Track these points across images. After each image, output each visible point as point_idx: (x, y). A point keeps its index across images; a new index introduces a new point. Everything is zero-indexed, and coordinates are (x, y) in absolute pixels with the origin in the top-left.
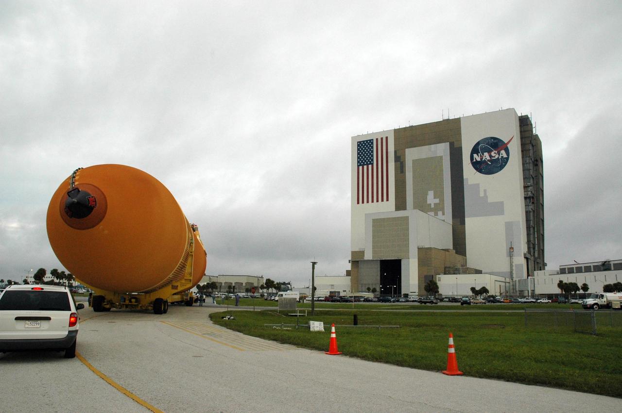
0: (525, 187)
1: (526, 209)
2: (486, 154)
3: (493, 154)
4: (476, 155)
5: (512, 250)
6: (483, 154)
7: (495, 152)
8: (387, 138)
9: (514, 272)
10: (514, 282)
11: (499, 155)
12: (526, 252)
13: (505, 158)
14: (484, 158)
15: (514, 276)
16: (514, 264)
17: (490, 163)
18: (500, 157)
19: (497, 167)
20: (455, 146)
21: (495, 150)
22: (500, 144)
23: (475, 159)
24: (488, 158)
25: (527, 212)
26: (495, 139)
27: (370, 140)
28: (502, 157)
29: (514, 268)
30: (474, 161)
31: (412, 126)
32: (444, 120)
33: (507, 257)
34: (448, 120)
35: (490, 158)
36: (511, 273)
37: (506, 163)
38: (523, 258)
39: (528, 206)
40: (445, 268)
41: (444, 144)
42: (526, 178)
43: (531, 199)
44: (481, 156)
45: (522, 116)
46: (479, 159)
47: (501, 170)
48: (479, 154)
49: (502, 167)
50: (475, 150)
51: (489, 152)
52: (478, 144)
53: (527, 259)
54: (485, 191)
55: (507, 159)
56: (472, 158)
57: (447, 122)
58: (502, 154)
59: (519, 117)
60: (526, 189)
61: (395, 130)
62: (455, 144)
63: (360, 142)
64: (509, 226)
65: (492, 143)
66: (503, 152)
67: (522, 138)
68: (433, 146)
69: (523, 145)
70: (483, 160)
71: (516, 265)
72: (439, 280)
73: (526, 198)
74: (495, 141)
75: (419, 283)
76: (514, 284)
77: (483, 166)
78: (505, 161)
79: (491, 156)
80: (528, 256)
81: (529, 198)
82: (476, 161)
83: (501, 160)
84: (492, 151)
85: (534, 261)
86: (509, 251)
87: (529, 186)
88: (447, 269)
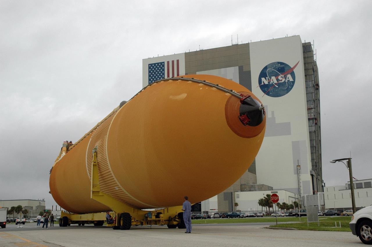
0: (309, 109)
1: (309, 129)
2: (273, 78)
3: (280, 78)
4: (264, 78)
5: (299, 168)
6: (271, 78)
7: (282, 76)
8: (178, 61)
9: (302, 188)
10: (302, 199)
11: (286, 78)
12: (311, 170)
13: (292, 82)
14: (272, 81)
15: (302, 192)
16: (301, 181)
17: (277, 87)
18: (286, 81)
19: (284, 90)
20: (244, 70)
21: (282, 74)
22: (286, 68)
23: (263, 82)
24: (276, 82)
25: (310, 132)
26: (282, 63)
27: (161, 63)
28: (289, 81)
29: (301, 185)
30: (263, 84)
31: (202, 50)
32: (233, 45)
33: (295, 174)
34: (237, 45)
35: (278, 81)
36: (299, 189)
37: (292, 86)
38: (310, 175)
39: (312, 126)
40: (241, 185)
41: (233, 67)
42: (310, 101)
43: (314, 120)
44: (268, 79)
45: (305, 43)
46: (266, 82)
47: (287, 92)
48: (267, 78)
49: (288, 90)
50: (263, 74)
51: (276, 76)
52: (266, 68)
53: (312, 175)
54: (273, 113)
55: (293, 82)
56: (260, 81)
57: (236, 47)
58: (288, 78)
59: (303, 44)
60: (309, 110)
61: (186, 53)
62: (244, 68)
63: (151, 65)
64: (296, 145)
65: (279, 68)
66: (289, 77)
67: (305, 64)
68: (223, 70)
69: (306, 70)
70: (271, 83)
71: (303, 181)
72: (238, 197)
73: (309, 119)
74: (282, 66)
75: (218, 201)
76: (302, 200)
77: (271, 89)
78: (292, 84)
79: (278, 80)
80: (314, 173)
81: (312, 119)
82: (264, 84)
83: (288, 84)
84: (279, 75)
85: (317, 178)
86: (296, 168)
87: (312, 108)
88: (243, 186)
